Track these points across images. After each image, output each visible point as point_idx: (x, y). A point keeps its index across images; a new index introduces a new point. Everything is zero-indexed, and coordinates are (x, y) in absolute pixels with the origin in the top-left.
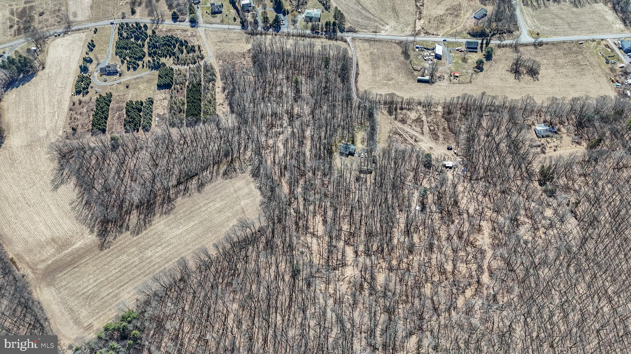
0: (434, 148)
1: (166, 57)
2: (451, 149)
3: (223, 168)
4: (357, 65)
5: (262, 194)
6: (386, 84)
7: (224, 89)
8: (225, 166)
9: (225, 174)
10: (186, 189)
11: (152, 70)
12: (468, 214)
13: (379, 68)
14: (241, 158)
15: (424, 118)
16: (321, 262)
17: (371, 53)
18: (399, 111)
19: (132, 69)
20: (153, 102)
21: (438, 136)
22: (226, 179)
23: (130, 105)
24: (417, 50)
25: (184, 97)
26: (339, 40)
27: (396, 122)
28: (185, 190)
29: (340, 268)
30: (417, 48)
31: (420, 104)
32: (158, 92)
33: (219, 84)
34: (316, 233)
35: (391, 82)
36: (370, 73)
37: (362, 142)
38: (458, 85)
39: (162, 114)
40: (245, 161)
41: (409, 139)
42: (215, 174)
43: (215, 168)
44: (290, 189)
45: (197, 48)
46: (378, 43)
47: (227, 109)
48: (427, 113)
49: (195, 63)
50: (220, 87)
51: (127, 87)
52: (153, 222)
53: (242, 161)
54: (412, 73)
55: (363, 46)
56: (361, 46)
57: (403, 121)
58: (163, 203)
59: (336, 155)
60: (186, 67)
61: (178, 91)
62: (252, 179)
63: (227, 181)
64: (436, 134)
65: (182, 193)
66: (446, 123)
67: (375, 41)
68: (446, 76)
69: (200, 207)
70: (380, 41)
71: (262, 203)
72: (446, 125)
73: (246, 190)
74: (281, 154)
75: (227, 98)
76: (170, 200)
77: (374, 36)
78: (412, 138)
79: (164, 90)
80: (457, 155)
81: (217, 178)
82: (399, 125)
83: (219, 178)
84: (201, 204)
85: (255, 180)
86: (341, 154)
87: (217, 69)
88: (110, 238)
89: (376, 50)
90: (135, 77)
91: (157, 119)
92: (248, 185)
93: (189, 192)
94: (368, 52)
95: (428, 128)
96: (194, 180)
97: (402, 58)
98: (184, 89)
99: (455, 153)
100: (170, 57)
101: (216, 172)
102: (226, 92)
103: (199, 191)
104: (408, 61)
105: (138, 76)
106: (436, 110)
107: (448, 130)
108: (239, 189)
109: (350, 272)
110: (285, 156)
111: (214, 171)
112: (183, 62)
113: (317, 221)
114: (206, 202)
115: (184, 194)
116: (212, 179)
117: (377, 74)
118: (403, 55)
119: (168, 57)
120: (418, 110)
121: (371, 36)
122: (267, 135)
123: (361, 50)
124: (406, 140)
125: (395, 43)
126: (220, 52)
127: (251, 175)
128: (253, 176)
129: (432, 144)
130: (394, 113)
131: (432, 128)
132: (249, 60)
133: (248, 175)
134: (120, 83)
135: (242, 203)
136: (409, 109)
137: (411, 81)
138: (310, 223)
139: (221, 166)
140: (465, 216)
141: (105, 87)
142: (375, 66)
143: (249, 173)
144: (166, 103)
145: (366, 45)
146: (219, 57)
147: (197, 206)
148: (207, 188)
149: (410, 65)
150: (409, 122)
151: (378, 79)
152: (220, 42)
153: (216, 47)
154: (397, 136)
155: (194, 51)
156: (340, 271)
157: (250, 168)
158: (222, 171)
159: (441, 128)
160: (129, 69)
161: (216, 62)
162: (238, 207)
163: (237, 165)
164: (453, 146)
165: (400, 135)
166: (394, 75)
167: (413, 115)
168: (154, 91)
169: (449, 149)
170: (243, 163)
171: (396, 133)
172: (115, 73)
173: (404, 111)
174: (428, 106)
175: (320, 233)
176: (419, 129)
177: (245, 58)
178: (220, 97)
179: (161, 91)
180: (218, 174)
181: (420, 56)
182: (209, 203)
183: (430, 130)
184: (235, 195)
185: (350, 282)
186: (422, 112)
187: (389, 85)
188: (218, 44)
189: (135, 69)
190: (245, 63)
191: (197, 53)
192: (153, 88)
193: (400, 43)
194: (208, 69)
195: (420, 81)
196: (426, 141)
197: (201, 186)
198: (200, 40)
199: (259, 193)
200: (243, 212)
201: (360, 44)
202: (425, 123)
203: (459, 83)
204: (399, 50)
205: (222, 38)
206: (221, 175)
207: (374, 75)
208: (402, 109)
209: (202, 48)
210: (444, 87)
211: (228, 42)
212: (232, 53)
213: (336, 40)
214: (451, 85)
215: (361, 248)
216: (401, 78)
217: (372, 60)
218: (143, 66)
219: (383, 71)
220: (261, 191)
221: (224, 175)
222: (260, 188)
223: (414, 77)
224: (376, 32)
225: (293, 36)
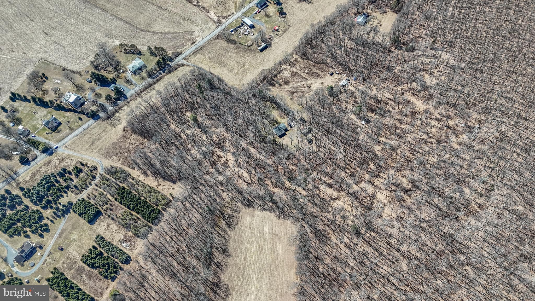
0: (323, 81)
1: (62, 196)
2: (333, 74)
3: (223, 224)
4: (211, 73)
5: (270, 211)
6: (245, 70)
7: (145, 173)
8: (223, 221)
10: (218, 265)
11: (64, 217)
12: (390, 99)
13: (227, 64)
14: (225, 204)
15: (295, 70)
16: (360, 210)
17: (210, 58)
18: (275, 79)
19: (45, 234)
20: (102, 238)
21: (316, 73)
22: (235, 228)
23: (85, 259)
24: (233, 33)
25: (122, 208)
26: (177, 68)
27: (283, 87)
28: (218, 267)
29: (374, 201)
30: (232, 31)
31: (281, 64)
32: (94, 227)
33: (136, 173)
34: (333, 197)
35: (246, 66)
36: (226, 72)
37: (282, 117)
38: (285, 34)
39: (122, 238)
40: (230, 203)
41: (303, 90)
42: (223, 234)
43: (218, 229)
44: (282, 189)
45: (80, 166)
46: (205, 49)
47: (168, 184)
48: (293, 65)
49: (94, 178)
50: (140, 174)
51: (62, 249)
53: (228, 205)
54: (250, 49)
55: (198, 58)
56: (197, 60)
57: (286, 83)
59: (279, 140)
60: (91, 187)
61: (111, 210)
62: (251, 209)
63: (237, 229)
64: (313, 73)
65: (219, 270)
66: (309, 61)
67: (201, 48)
68: (272, 34)
69: (244, 264)
70: (204, 46)
71: (279, 216)
72: (312, 63)
73: (258, 220)
74: (245, 175)
75: (156, 177)
76: (217, 285)
77: (196, 46)
78: (305, 87)
79: (98, 221)
80: (341, 74)
81: (228, 235)
82: (287, 87)
83: (229, 232)
84: (242, 262)
85: (253, 207)
86: (281, 136)
87: (118, 165)
89: (210, 54)
90: (56, 235)
91: (125, 245)
92: (253, 216)
93: (223, 264)
94: (207, 60)
95: (305, 74)
96: (215, 253)
97: (232, 46)
98: (113, 204)
99: (338, 74)
100: (66, 192)
101: (222, 231)
102: (149, 173)
103: (229, 256)
104: (238, 44)
105: (58, 232)
106: (294, 59)
107: (317, 65)
108: (251, 224)
109: (382, 196)
110: (249, 173)
111: (220, 232)
112: (84, 186)
113: (324, 190)
114: (243, 257)
115: (222, 270)
116: (225, 239)
117: (231, 69)
118: (230, 44)
119: (65, 195)
120: (285, 69)
121: (194, 48)
122: (220, 173)
123: (200, 62)
124: (303, 91)
125: (214, 39)
126: (103, 152)
127: (247, 208)
128: (249, 207)
129: (319, 81)
130: (275, 83)
131: (307, 71)
132: (134, 136)
133: (245, 211)
134: (50, 253)
135: (266, 230)
136: (279, 73)
137: (257, 55)
138: (321, 195)
139: (219, 224)
140: (390, 102)
141: (41, 270)
142: (224, 65)
143: (243, 207)
144: (114, 227)
145: (198, 55)
146: (108, 155)
148: (231, 247)
149: (243, 46)
150: (290, 80)
151: (236, 71)
152: (92, 144)
153: (95, 151)
154: (295, 94)
155: (81, 171)
156: (377, 202)
157: (239, 204)
158: (225, 227)
159: (311, 67)
160: (41, 236)
161: (111, 162)
162: (267, 237)
163: (228, 211)
164: (331, 70)
165: (296, 92)
166: (242, 60)
167: (286, 74)
168: (91, 229)
169: (332, 74)
170: (232, 207)
171: (293, 93)
172: (33, 250)
173: (278, 76)
174: (287, 61)
175: (336, 194)
176: (300, 79)
177: (129, 138)
178: (151, 181)
179: (96, 223)
180: (224, 231)
181: (242, 35)
182: (246, 254)
183: (307, 73)
184: (255, 231)
185: (390, 202)
186: (289, 67)
187: (248, 69)
188: (92, 147)
189: (47, 230)
190: (133, 141)
191: (85, 169)
192: (85, 228)
193: (218, 37)
194: (112, 171)
195: (262, 51)
196: (314, 82)
197: (225, 251)
198: (73, 158)
199: (267, 213)
200: (275, 235)
201: (195, 58)
202: (299, 72)
203: (285, 32)
204: (223, 43)
205: (90, 141)
206: (228, 229)
207: (230, 71)
208: (275, 76)
209: (84, 163)
210: (279, 42)
211: (99, 139)
212: (113, 143)
213: (176, 69)
214: (281, 37)
215: (367, 177)
216: (248, 58)
217: (217, 62)
218: (52, 221)
219: (232, 63)
220: (267, 210)
221: (229, 227)
222: (264, 209)
223: (255, 51)
224: (194, 43)
225: (142, 92)
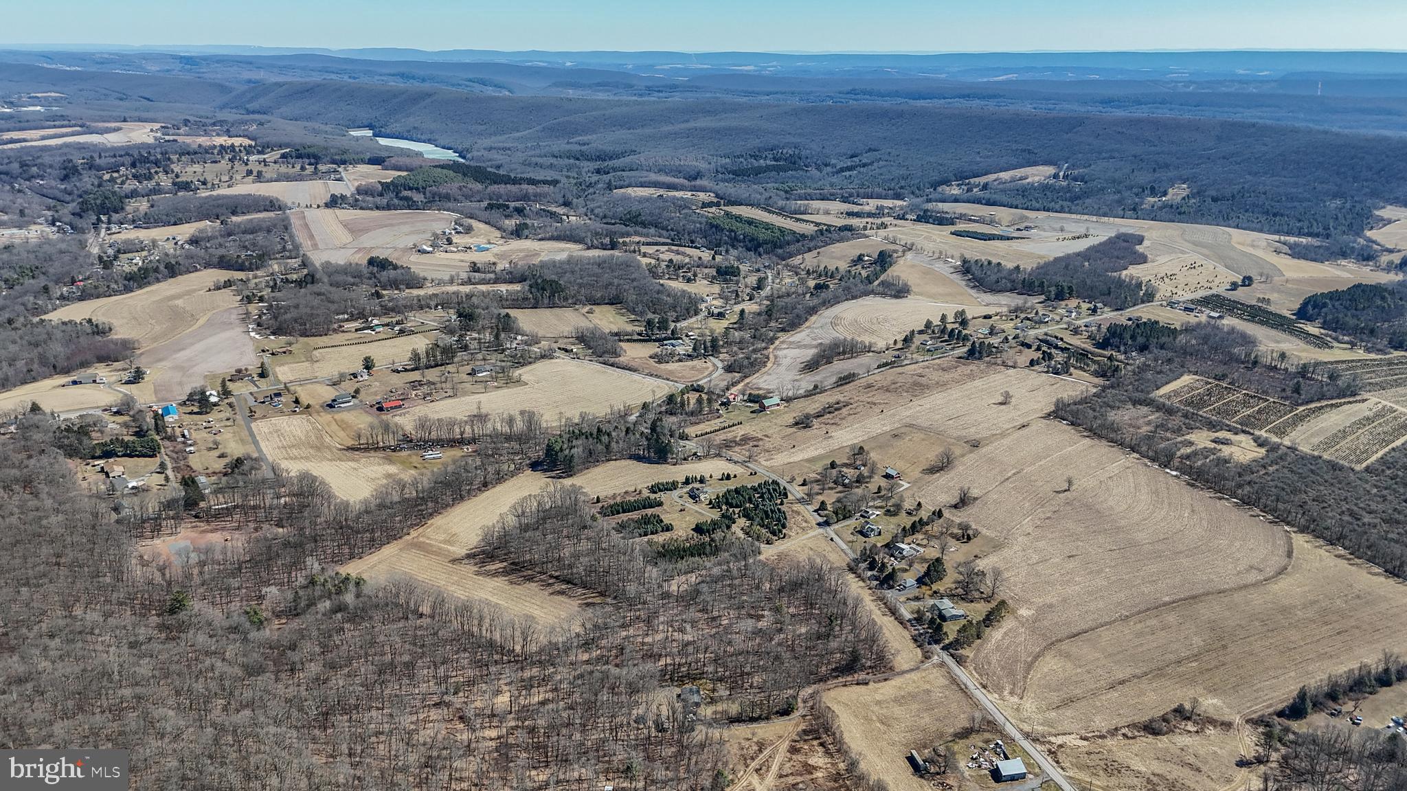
3: (595, 600)
4: (886, 680)
5: (570, 640)
6: (868, 720)
8: (600, 602)
9: (588, 605)
11: (720, 517)
13: (900, 706)
15: (819, 774)
17: (928, 692)
18: (815, 742)
19: (710, 506)
20: (668, 530)
22: (581, 607)
26: (923, 651)
27: (787, 742)
28: (549, 584)
30: (998, 745)
31: (852, 764)
32: (688, 529)
35: (878, 725)
36: (880, 698)
37: (718, 712)
39: (656, 541)
41: (758, 761)
42: (583, 597)
43: (593, 595)
45: (782, 536)
46: (960, 694)
48: (835, 777)
49: (756, 540)
51: (681, 511)
52: (496, 579)
54: (924, 747)
55: (937, 679)
56: (932, 676)
57: (794, 751)
58: (524, 576)
63: (577, 609)
65: (544, 584)
67: (963, 690)
70: (969, 696)
71: (555, 643)
73: (570, 627)
76: (530, 579)
77: (972, 687)
78: (762, 765)
79: (693, 532)
81: (577, 600)
82: (784, 747)
83: (579, 602)
84: (534, 601)
85: (589, 629)
87: (760, 558)
88: (466, 561)
89: (941, 695)
90: (701, 511)
91: (647, 539)
92: (579, 625)
93: (548, 588)
94: (928, 687)
95: (797, 781)
96: (566, 586)
97: (952, 730)
101: (587, 597)
103: (552, 594)
104: (950, 739)
105: (704, 512)
114: (538, 603)
115: (542, 585)
116: (575, 597)
117: (884, 706)
118: (959, 730)
119: (749, 522)
120: (833, 764)
121: (969, 684)
123: (923, 677)
124: (753, 759)
125: (983, 715)
126: (791, 553)
128: (594, 626)
130: (807, 738)
134: (683, 506)
136: (828, 753)
137: (900, 749)
139: (598, 598)
141: (671, 500)
142: (901, 700)
143: (599, 622)
144: (675, 539)
145: (943, 681)
146: (782, 554)
147: (528, 599)
148: (560, 598)
149: (942, 742)
150: (798, 757)
152: (812, 549)
153: (799, 549)
154: (755, 747)
155: (775, 535)
157: (608, 620)
158: (590, 601)
161: (771, 554)
163: (607, 609)
165: (760, 751)
166: (900, 727)
167: (817, 760)
168: (686, 527)
171: (762, 745)
172: (697, 498)
173: (819, 749)
174: (854, 775)
176: (788, 771)
179: (691, 530)
180: (585, 599)
181: (976, 751)
183: (796, 785)
186: (833, 770)
188: (806, 548)
189: (713, 508)
191: (774, 538)
192: (691, 524)
193: (988, 721)
195: (911, 759)
196: (766, 782)
197: (562, 593)
198: (799, 535)
199: (570, 637)
201: (937, 675)
202: (809, 777)
204: (969, 723)
205: (819, 550)
206: (584, 602)
207: (878, 703)
208: (823, 745)
209: (786, 539)
213: (920, 648)
216: (899, 736)
217: (912, 695)
218: (722, 511)
219: (899, 711)
220: (574, 638)
221: (586, 604)
222: (578, 636)
223: (915, 750)
224: (984, 687)
225: (885, 604)
